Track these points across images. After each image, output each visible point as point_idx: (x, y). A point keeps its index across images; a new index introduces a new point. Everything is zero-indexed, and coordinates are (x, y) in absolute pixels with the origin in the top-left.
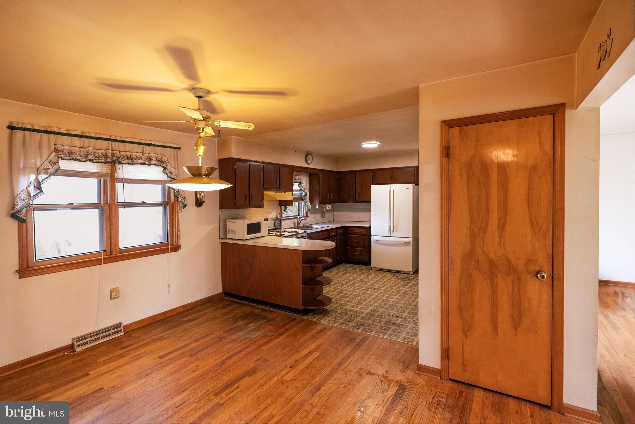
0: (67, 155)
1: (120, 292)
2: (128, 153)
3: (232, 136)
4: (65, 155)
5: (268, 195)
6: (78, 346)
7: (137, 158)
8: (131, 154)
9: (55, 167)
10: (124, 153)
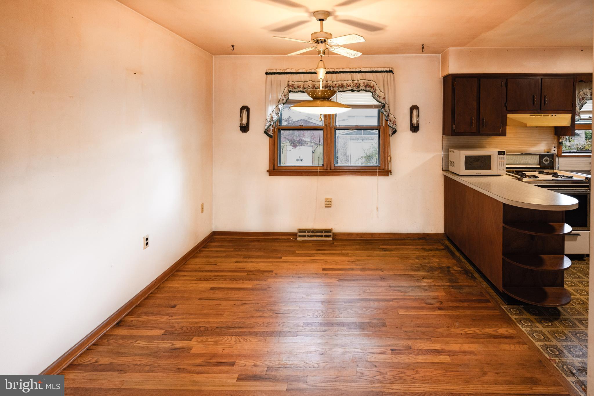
0: (297, 89)
1: (332, 203)
2: (340, 82)
3: (450, 48)
4: (295, 89)
5: (512, 119)
6: (300, 236)
7: (348, 86)
8: (342, 82)
9: (287, 97)
10: (337, 83)
